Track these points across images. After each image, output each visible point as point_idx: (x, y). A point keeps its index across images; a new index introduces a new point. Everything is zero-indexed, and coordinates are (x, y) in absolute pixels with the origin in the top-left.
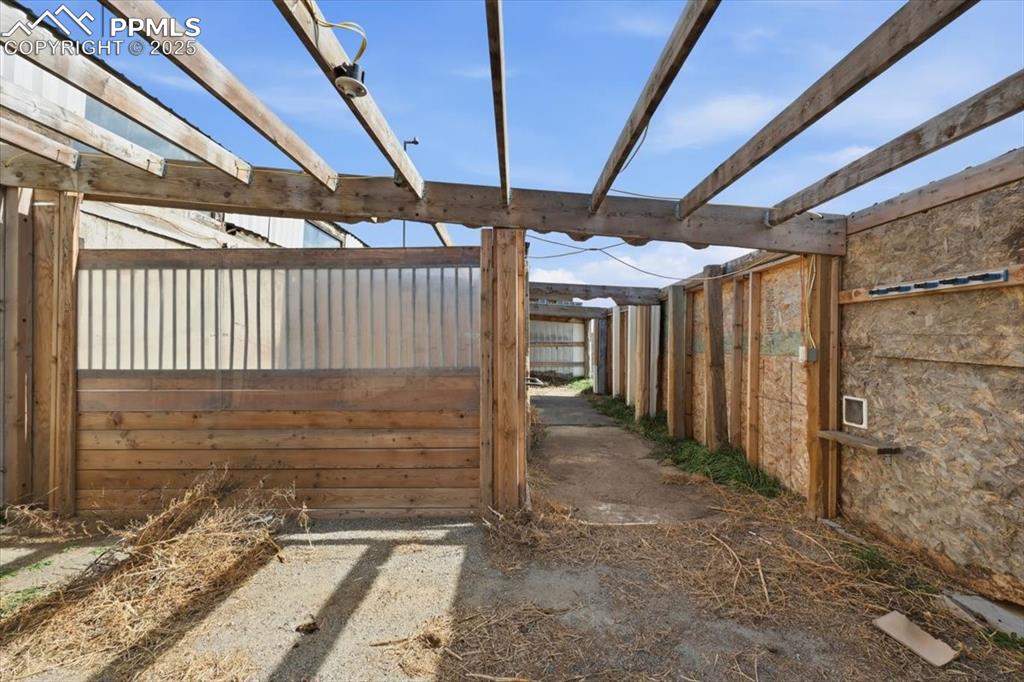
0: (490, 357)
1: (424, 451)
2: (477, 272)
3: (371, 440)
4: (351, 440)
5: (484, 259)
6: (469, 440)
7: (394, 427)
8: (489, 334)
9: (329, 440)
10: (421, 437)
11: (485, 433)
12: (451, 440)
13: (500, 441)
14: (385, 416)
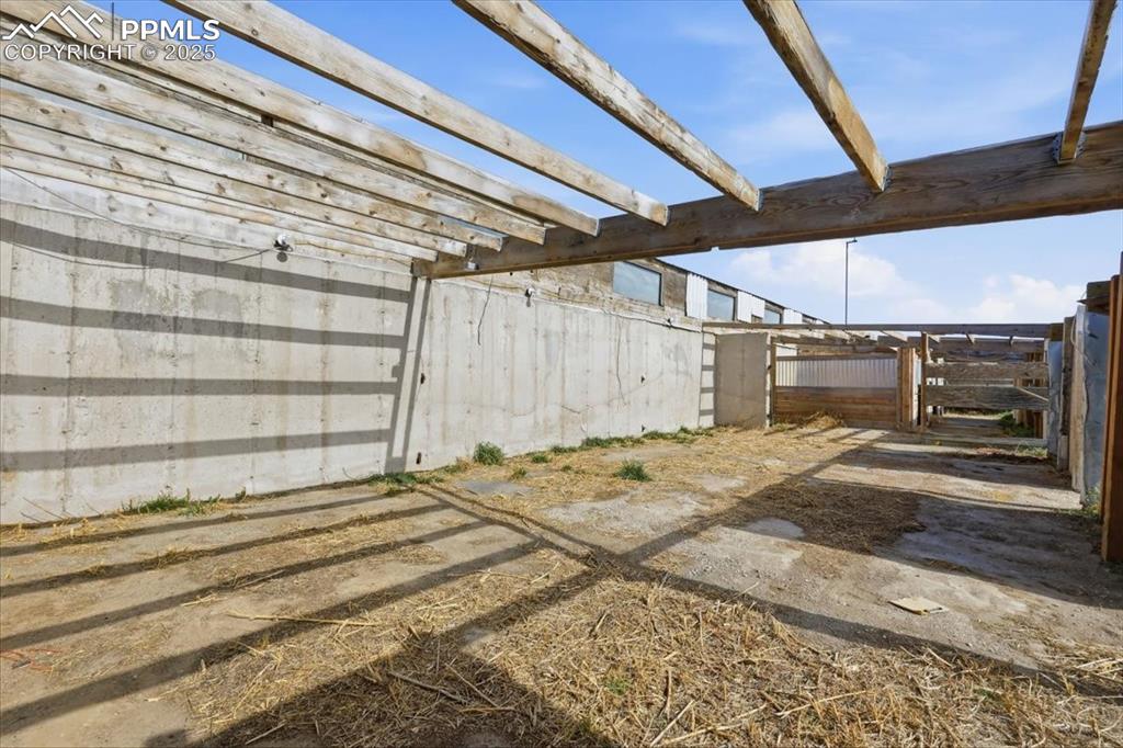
0: (900, 384)
1: (877, 411)
2: (896, 361)
3: (860, 407)
4: (854, 407)
5: (898, 356)
6: (893, 408)
7: (868, 403)
8: (900, 378)
9: (848, 406)
10: (876, 406)
11: (899, 406)
12: (887, 408)
13: (904, 410)
14: (865, 401)
